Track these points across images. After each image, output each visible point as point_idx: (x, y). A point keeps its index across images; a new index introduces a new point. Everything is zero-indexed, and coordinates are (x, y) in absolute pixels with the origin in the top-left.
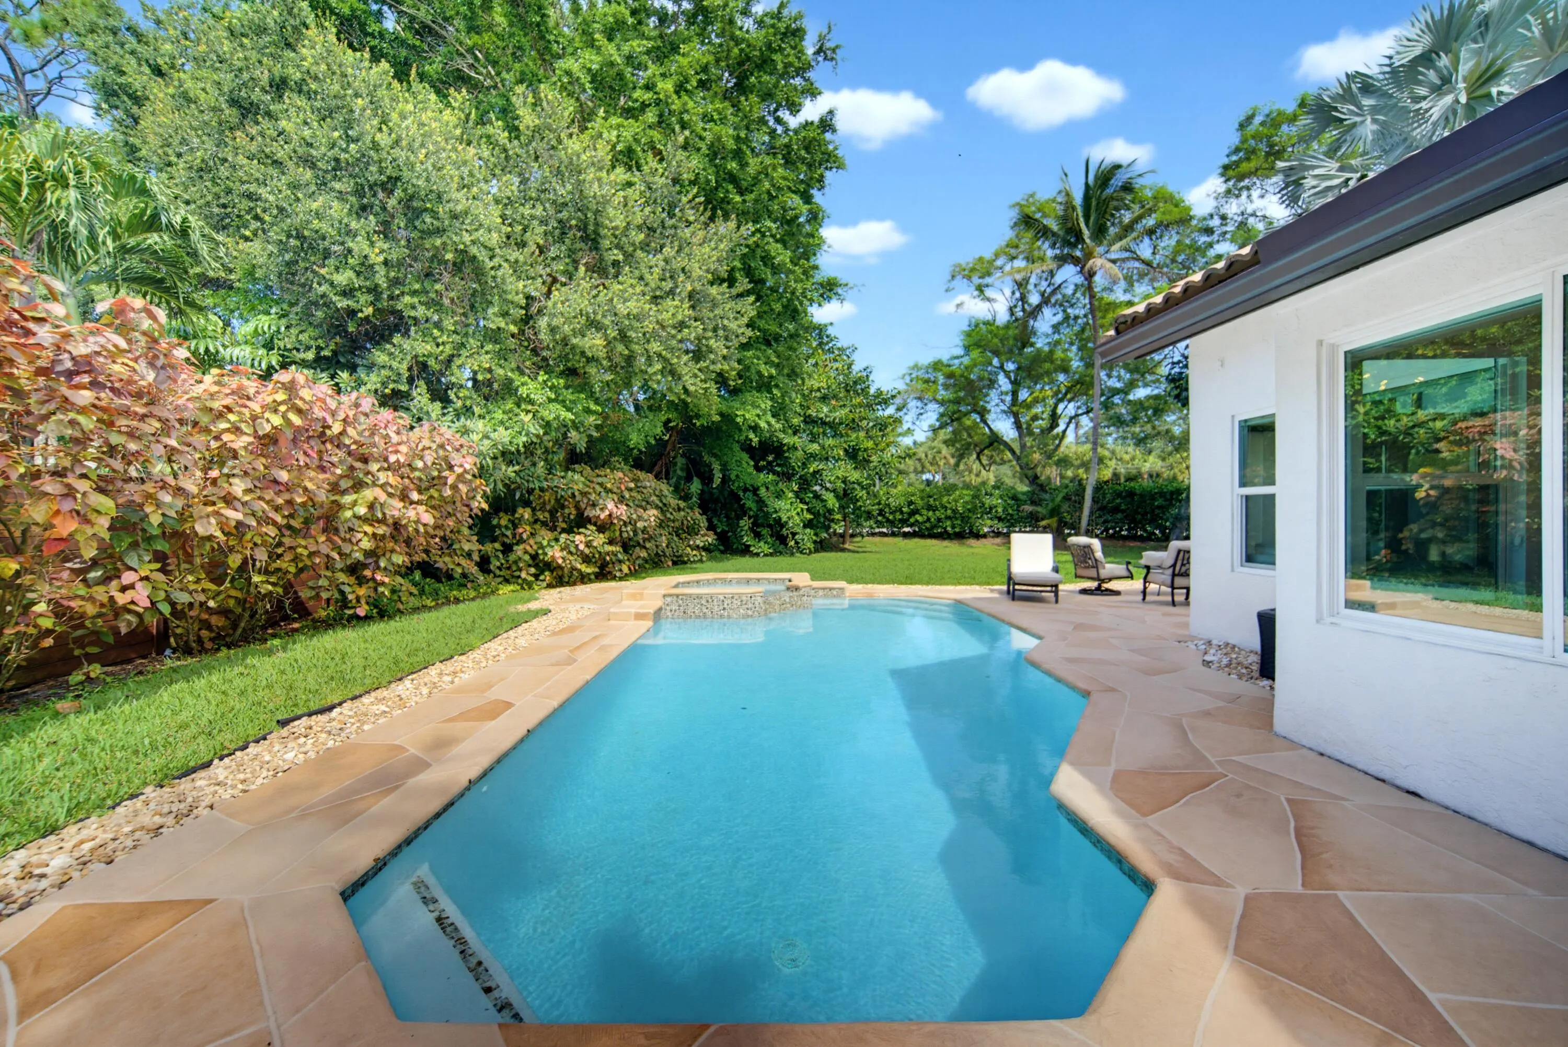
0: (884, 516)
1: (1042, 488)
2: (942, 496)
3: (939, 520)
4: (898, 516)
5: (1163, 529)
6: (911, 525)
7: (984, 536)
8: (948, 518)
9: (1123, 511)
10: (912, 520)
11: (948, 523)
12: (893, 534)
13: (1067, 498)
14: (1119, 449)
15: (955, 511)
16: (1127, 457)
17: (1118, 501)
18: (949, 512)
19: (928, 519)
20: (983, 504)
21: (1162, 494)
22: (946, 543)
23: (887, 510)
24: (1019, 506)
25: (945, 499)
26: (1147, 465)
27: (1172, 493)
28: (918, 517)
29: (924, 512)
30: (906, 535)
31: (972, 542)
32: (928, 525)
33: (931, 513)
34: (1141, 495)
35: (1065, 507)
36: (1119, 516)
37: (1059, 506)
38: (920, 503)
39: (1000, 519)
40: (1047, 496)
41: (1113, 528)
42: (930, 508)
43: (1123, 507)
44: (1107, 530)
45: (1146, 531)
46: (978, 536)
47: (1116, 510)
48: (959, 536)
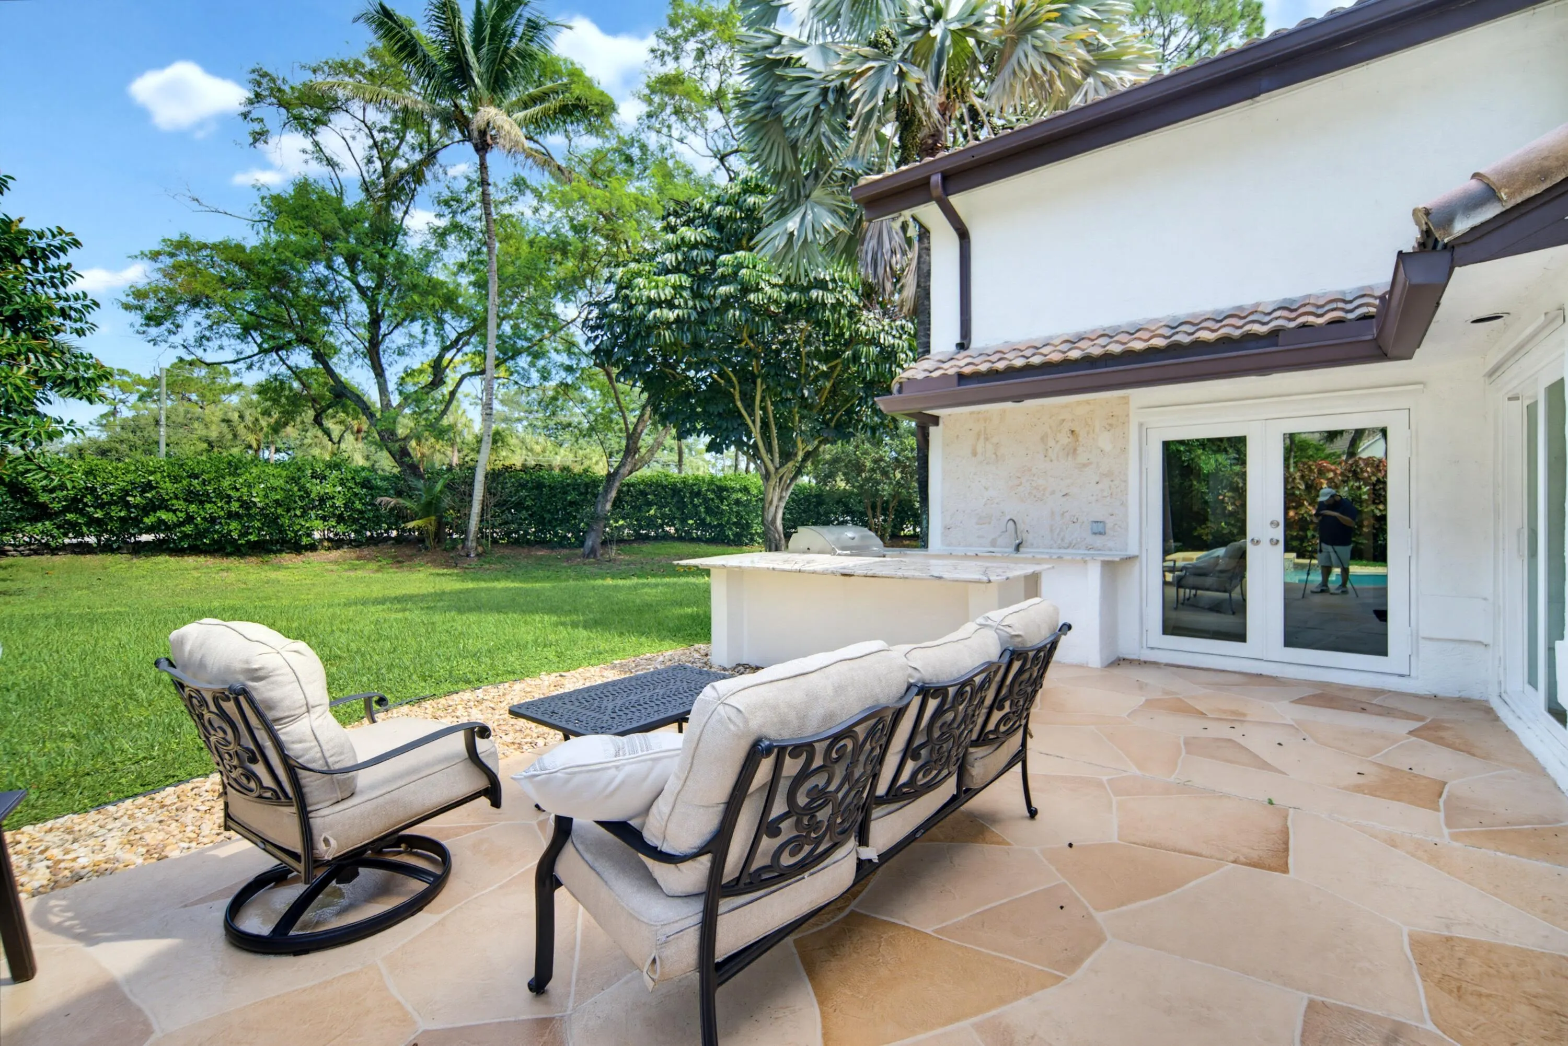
0: (81, 512)
1: (414, 469)
2: (220, 477)
3: (213, 520)
4: (118, 512)
5: (576, 530)
6: (149, 530)
7: (312, 547)
8: (231, 515)
9: (527, 508)
10: (148, 521)
11: (234, 525)
12: (106, 548)
13: (449, 486)
14: (529, 438)
15: (247, 505)
16: (538, 448)
17: (523, 493)
18: (235, 506)
19: (190, 519)
20: (308, 494)
21: (575, 487)
22: (232, 562)
23: (88, 499)
24: (373, 497)
25: (226, 483)
26: (558, 458)
27: (587, 485)
28: (164, 515)
29: (179, 504)
30: (139, 549)
31: (287, 558)
32: (188, 529)
33: (193, 508)
34: (551, 488)
35: (447, 501)
36: (524, 514)
37: (439, 500)
38: (168, 487)
39: (340, 519)
40: (420, 484)
41: (517, 532)
42: (191, 496)
43: (529, 503)
44: (508, 534)
45: (556, 534)
46: (297, 548)
47: (519, 506)
48: (260, 549)
